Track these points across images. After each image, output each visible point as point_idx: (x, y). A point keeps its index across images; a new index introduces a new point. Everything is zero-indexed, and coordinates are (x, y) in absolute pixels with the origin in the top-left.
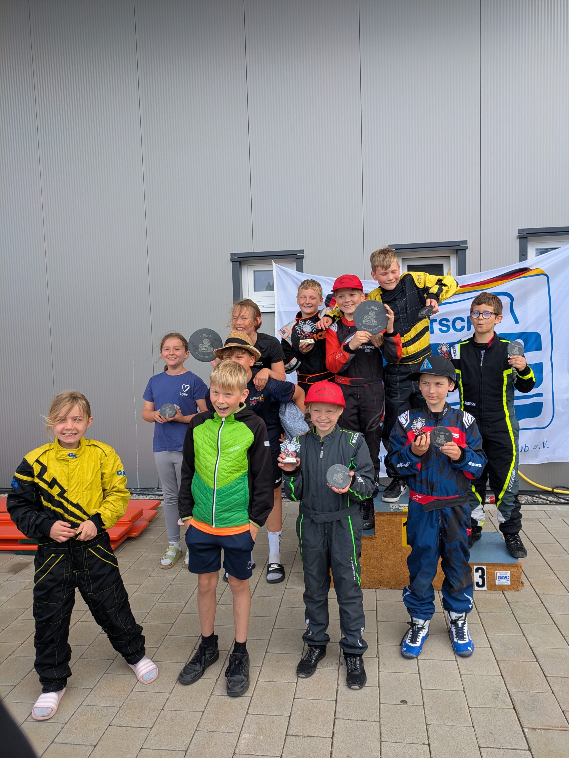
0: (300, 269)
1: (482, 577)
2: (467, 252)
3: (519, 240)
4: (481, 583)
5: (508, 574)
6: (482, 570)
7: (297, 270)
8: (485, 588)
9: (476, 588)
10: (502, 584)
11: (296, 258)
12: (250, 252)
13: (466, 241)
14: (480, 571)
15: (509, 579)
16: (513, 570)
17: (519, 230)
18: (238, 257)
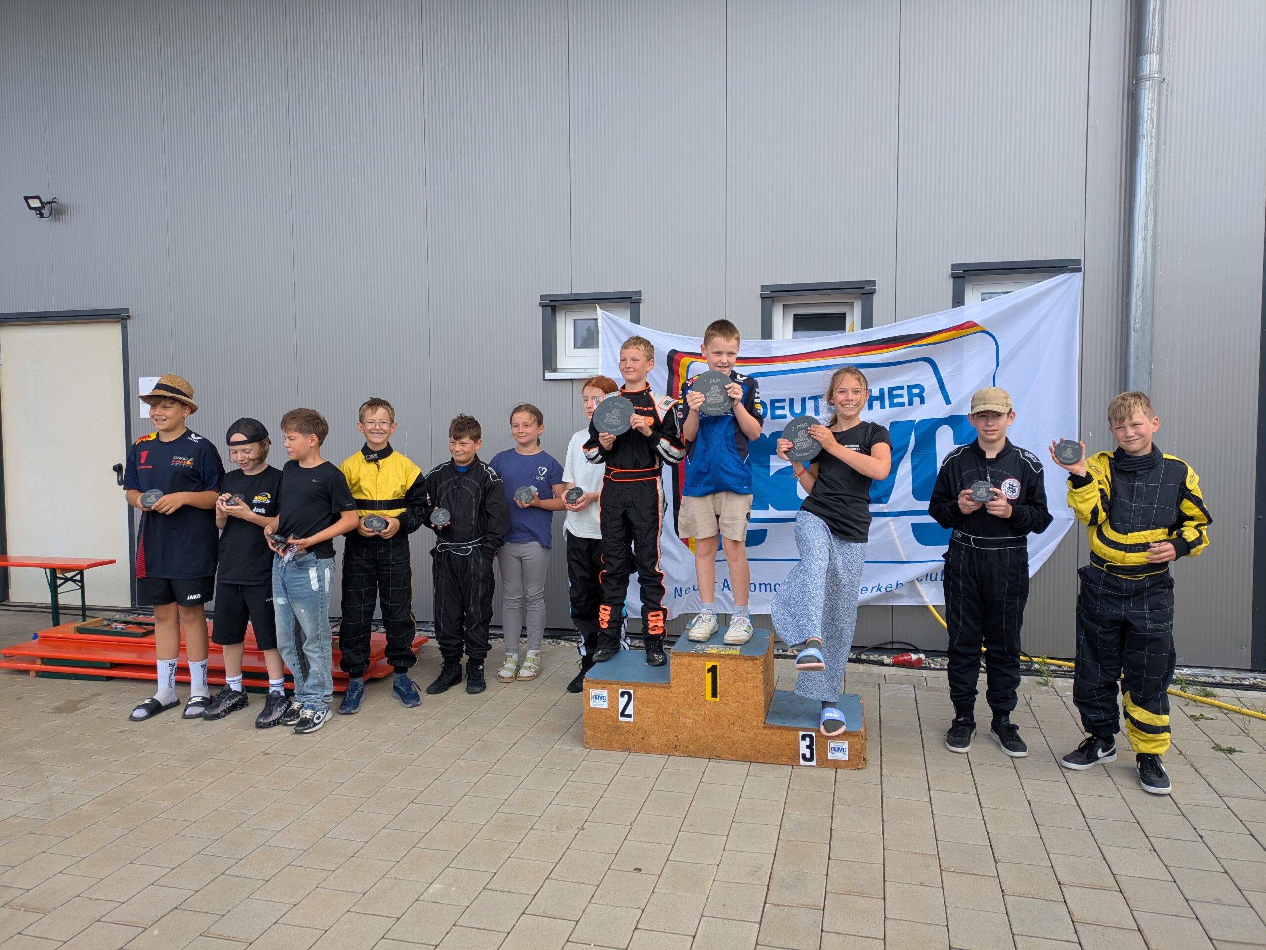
0: (635, 319)
1: (810, 747)
2: (875, 297)
3: (952, 280)
4: (808, 756)
5: (845, 745)
6: (811, 737)
7: (631, 321)
8: (814, 763)
9: (802, 762)
10: (836, 758)
11: (631, 303)
12: (567, 293)
13: (874, 281)
14: (807, 739)
15: (847, 753)
16: (852, 740)
17: (953, 265)
18: (551, 301)
